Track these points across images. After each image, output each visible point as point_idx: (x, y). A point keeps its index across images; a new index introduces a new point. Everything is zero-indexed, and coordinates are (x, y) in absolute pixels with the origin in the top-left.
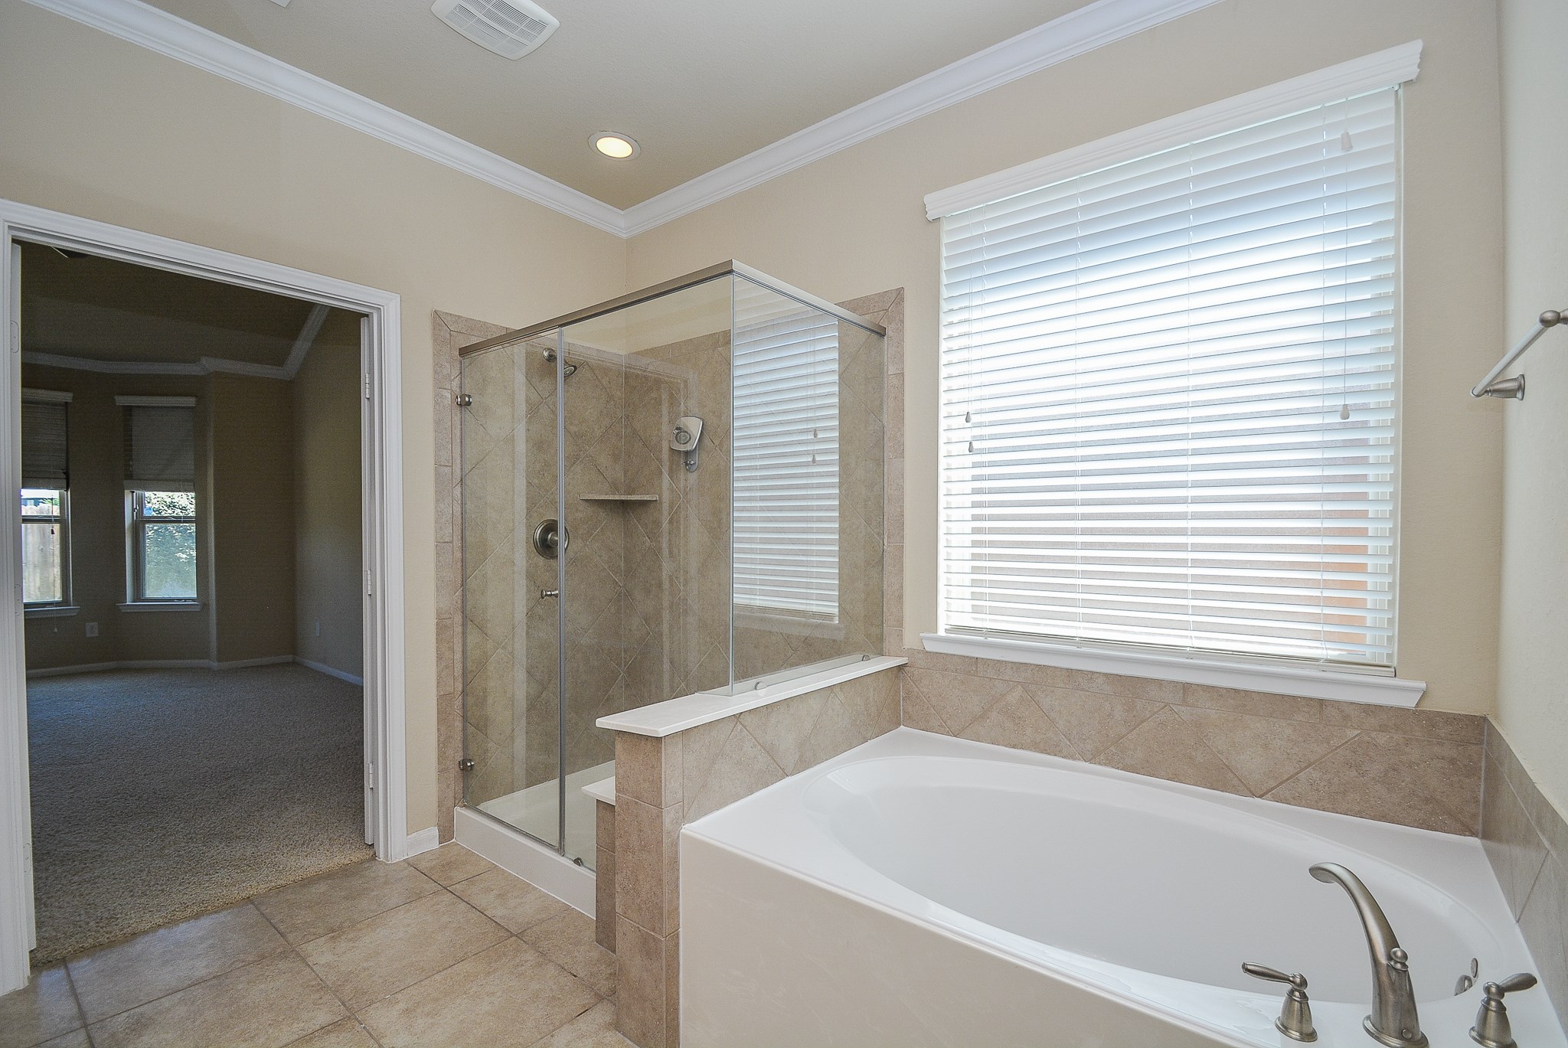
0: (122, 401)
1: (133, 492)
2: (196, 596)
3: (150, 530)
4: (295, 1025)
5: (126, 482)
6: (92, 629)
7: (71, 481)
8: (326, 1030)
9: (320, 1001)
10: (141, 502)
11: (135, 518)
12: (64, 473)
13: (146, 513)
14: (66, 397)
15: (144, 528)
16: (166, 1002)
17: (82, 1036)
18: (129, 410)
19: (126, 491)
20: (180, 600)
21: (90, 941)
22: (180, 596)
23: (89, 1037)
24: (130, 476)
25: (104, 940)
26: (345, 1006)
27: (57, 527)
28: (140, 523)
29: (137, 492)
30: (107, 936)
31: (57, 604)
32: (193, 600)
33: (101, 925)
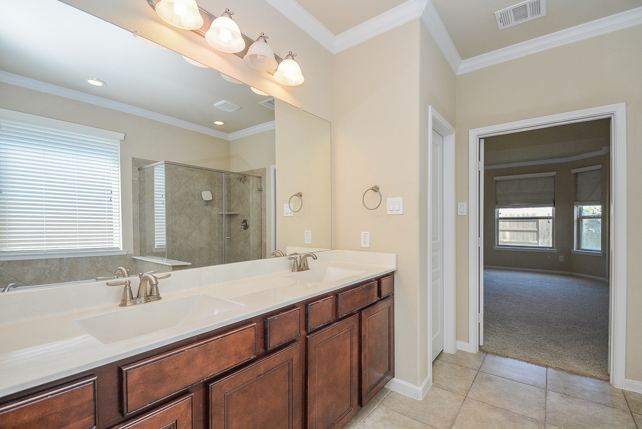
0: (573, 171)
1: (578, 206)
2: (600, 250)
3: (585, 221)
4: (525, 411)
5: (575, 203)
6: (561, 258)
7: (555, 203)
8: (532, 420)
9: (539, 411)
10: (581, 211)
11: (578, 217)
12: (553, 201)
13: (583, 215)
14: (554, 173)
15: (582, 221)
16: (499, 378)
17: (476, 372)
18: (576, 174)
19: (575, 206)
20: (595, 251)
21: (495, 351)
22: (595, 249)
23: (477, 374)
24: (576, 200)
25: (499, 353)
26: (545, 419)
27: (551, 220)
28: (581, 218)
29: (580, 206)
30: (500, 352)
31: (550, 248)
32: (600, 251)
33: (501, 349)
